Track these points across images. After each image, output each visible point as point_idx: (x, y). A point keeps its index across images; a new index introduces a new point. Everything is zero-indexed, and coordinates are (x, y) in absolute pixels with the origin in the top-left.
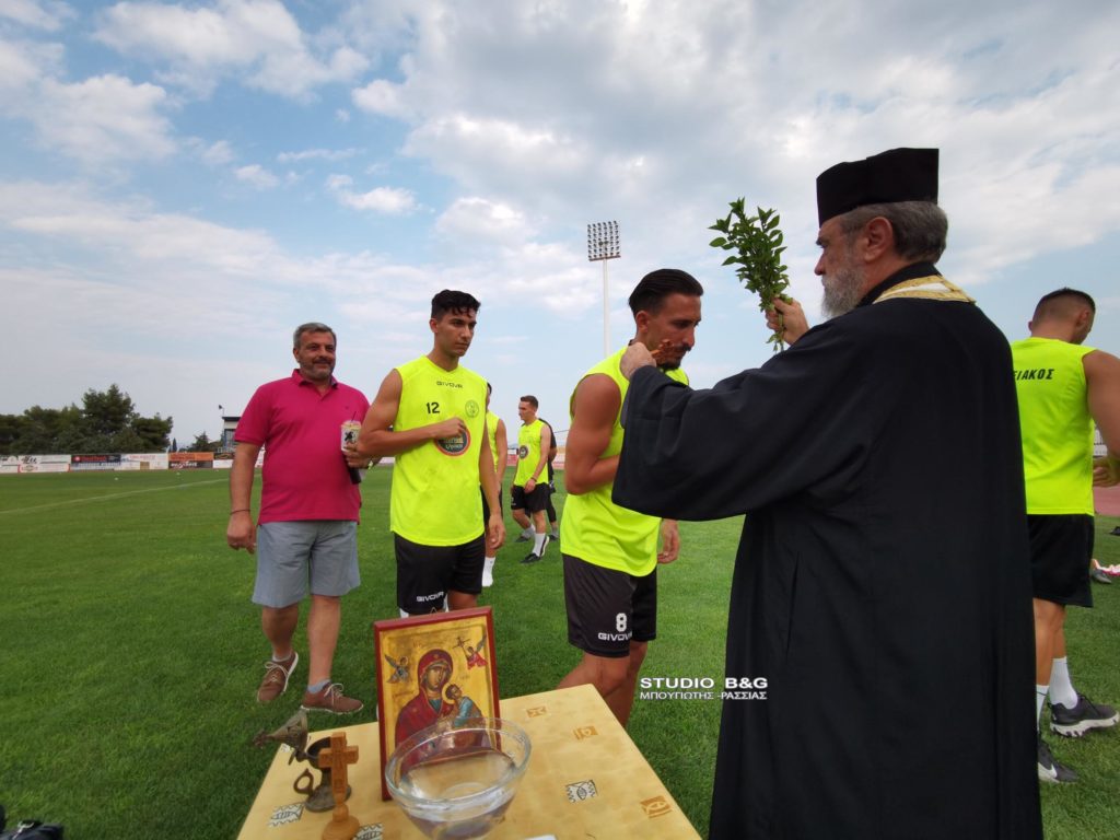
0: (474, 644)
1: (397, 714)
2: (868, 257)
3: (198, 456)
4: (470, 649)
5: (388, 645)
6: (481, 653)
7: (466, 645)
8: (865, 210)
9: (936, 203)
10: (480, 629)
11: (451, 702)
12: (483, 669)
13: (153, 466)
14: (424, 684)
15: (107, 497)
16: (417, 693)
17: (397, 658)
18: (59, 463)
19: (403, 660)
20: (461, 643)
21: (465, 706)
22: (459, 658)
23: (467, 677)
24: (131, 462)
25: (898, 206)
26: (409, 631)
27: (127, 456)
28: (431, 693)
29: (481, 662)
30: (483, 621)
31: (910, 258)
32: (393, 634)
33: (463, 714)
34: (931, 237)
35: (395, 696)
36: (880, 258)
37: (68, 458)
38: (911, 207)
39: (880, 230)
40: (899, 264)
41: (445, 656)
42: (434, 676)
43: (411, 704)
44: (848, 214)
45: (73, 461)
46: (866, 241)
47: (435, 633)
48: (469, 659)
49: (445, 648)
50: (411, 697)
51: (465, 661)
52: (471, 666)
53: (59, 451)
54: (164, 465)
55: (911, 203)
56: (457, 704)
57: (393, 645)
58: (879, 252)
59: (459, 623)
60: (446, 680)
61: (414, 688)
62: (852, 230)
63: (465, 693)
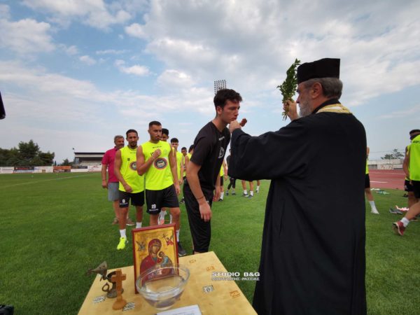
0: (169, 237)
1: (140, 262)
2: (314, 97)
3: (65, 167)
5: (137, 237)
6: (172, 240)
7: (167, 237)
8: (313, 80)
9: (338, 78)
10: (171, 232)
11: (161, 258)
13: (47, 171)
14: (151, 251)
15: (29, 183)
16: (148, 255)
17: (141, 242)
18: (10, 170)
19: (143, 243)
20: (164, 236)
21: (166, 259)
22: (164, 242)
23: (166, 249)
24: (38, 170)
25: (324, 79)
26: (145, 232)
27: (37, 167)
29: (172, 243)
30: (172, 228)
31: (328, 97)
32: (139, 233)
33: (165, 262)
34: (336, 90)
35: (140, 256)
36: (318, 97)
37: (13, 168)
38: (329, 80)
39: (317, 87)
40: (325, 100)
41: (158, 241)
42: (154, 248)
43: (146, 259)
44: (307, 81)
45: (15, 169)
47: (155, 233)
48: (167, 242)
50: (146, 256)
51: (166, 244)
52: (168, 245)
53: (9, 166)
54: (52, 171)
55: (329, 78)
56: (163, 258)
57: (139, 237)
58: (317, 95)
59: (163, 229)
60: (159, 250)
61: (147, 253)
62: (308, 87)
63: (166, 255)
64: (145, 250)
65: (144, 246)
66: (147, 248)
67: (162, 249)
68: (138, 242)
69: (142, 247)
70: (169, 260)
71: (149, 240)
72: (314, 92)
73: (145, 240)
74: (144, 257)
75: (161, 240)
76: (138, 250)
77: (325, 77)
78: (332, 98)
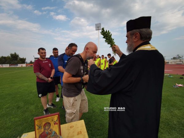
0: (55, 120)
1: (39, 136)
2: (135, 41)
3: (31, 64)
4: (55, 121)
5: (37, 122)
6: (57, 122)
7: (54, 121)
8: (134, 30)
9: (150, 28)
10: (56, 117)
11: (51, 132)
12: (57, 125)
13: (23, 66)
14: (45, 129)
15: (14, 72)
16: (43, 131)
17: (39, 125)
18: (7, 66)
19: (40, 125)
20: (52, 120)
21: (53, 132)
22: (52, 123)
23: (54, 127)
24: (20, 65)
25: (141, 30)
26: (42, 119)
27: (19, 64)
28: (46, 131)
29: (57, 124)
30: (57, 116)
31: (143, 41)
32: (38, 120)
33: (53, 134)
34: (148, 36)
35: (38, 132)
36: (138, 40)
37: (9, 65)
38: (144, 30)
39: (137, 35)
40: (141, 42)
41: (49, 124)
42: (47, 127)
43: (42, 133)
44: (131, 31)
45: (10, 65)
46: (135, 37)
47: (47, 119)
48: (54, 123)
49: (49, 122)
50: (42, 132)
51: (54, 124)
52: (55, 125)
53: (7, 64)
54: (25, 66)
55: (144, 29)
56: (52, 132)
57: (38, 122)
58: (137, 40)
59: (52, 117)
60: (50, 128)
61: (43, 130)
62: (132, 35)
63: (53, 130)
64: (41, 129)
65: (41, 127)
66: (43, 127)
67: (51, 127)
68: (37, 125)
69: (40, 127)
70: (55, 133)
71: (44, 123)
72: (136, 37)
73: (42, 123)
74: (41, 133)
75: (51, 123)
76: (38, 129)
77: (142, 28)
78: (146, 41)
